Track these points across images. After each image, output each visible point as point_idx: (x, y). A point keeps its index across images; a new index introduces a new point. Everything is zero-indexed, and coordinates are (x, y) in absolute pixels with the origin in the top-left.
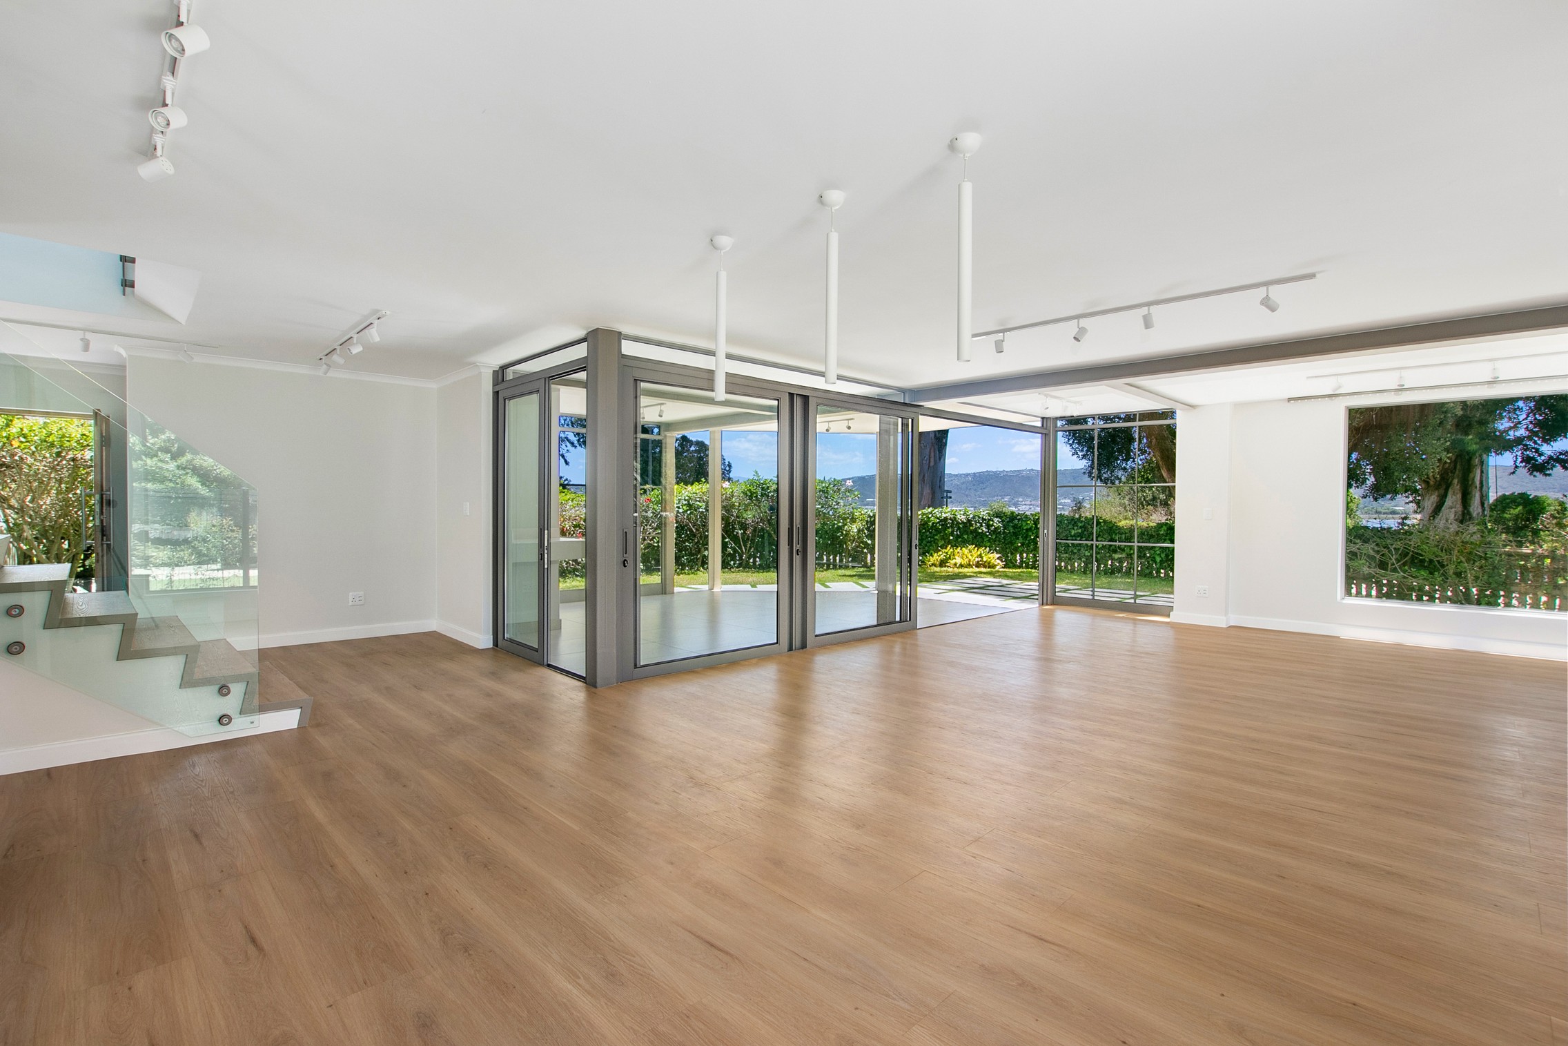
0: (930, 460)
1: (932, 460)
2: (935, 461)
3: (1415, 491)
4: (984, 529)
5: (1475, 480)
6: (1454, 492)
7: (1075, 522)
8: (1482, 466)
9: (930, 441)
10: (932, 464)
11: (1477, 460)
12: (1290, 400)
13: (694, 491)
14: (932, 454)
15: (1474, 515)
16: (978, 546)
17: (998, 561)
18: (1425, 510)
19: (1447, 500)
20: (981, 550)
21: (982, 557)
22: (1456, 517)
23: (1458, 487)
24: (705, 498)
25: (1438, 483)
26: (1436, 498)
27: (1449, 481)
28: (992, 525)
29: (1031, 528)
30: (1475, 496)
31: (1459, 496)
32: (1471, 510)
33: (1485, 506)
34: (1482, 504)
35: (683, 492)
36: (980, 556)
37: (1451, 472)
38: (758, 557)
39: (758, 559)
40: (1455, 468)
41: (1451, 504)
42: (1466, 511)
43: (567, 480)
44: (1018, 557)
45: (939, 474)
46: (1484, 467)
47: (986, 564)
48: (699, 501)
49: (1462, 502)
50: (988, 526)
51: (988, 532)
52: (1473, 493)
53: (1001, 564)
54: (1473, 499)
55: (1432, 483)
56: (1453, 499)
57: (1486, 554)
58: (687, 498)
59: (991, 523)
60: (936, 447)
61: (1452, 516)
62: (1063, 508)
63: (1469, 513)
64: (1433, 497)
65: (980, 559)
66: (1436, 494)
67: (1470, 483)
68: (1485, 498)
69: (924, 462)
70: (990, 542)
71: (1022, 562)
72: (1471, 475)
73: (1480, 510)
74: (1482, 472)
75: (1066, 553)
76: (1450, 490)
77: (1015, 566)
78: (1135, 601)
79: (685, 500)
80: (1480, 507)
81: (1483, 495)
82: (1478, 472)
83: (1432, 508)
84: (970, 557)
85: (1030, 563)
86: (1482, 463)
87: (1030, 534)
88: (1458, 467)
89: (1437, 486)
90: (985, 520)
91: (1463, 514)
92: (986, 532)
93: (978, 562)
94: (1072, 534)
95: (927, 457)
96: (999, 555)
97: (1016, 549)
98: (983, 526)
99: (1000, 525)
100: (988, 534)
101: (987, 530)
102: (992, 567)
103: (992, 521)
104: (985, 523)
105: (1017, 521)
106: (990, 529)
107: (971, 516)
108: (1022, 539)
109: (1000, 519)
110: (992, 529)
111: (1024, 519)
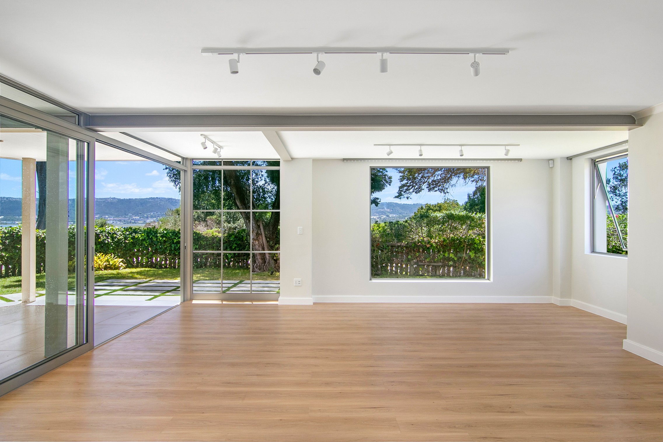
4: (110, 241)
7: (176, 234)
12: (344, 159)
16: (106, 253)
17: (121, 264)
20: (108, 256)
21: (109, 262)
28: (116, 237)
29: (145, 239)
36: (108, 261)
44: (135, 260)
47: (112, 266)
50: (113, 238)
51: (113, 242)
53: (124, 265)
62: (135, 222)
65: (107, 263)
70: (114, 250)
71: (138, 263)
75: (170, 255)
77: (133, 267)
84: (100, 262)
85: (144, 263)
87: (144, 243)
90: (110, 233)
92: (111, 243)
93: (106, 265)
94: (175, 242)
96: (121, 260)
97: (134, 254)
98: (108, 238)
99: (122, 237)
100: (112, 244)
101: (112, 241)
102: (118, 268)
103: (116, 234)
104: (110, 236)
105: (134, 234)
106: (114, 241)
107: (99, 231)
108: (138, 246)
109: (122, 233)
110: (116, 240)
111: (140, 232)
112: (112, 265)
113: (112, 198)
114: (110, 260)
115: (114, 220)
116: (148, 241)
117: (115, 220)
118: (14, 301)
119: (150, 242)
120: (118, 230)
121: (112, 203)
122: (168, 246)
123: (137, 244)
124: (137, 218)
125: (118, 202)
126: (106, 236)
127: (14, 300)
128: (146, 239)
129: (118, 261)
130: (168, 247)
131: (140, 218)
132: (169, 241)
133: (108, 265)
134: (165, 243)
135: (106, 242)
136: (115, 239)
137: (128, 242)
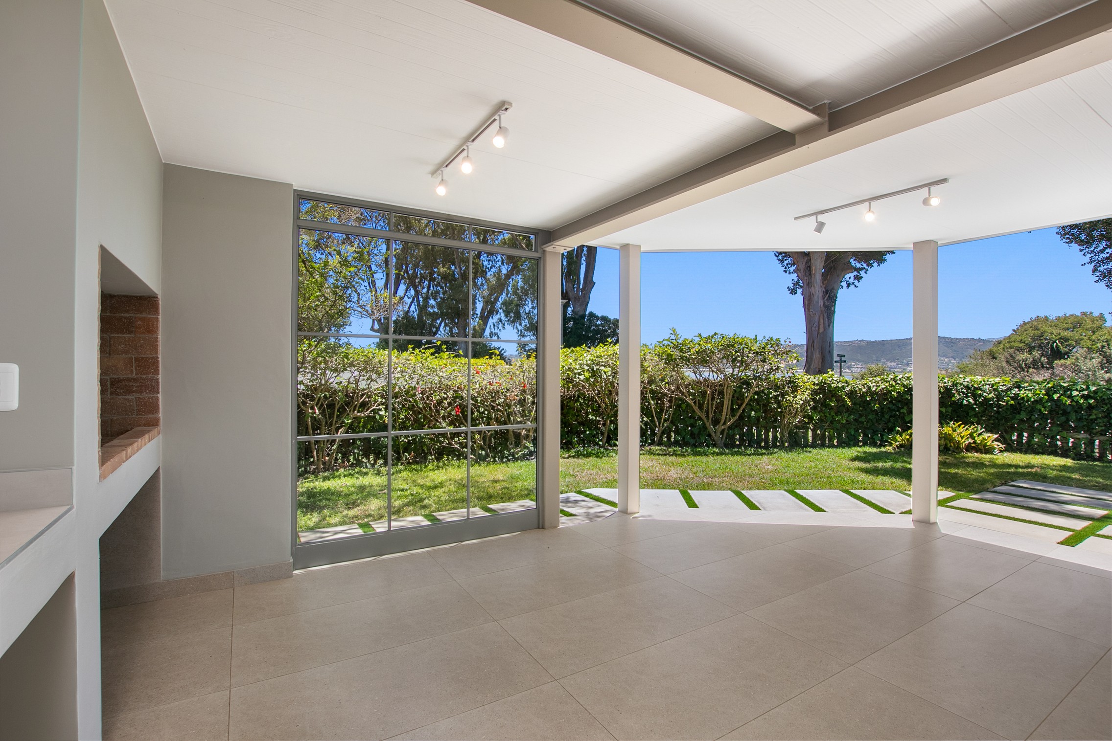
2: (824, 328)
4: (971, 401)
9: (820, 309)
10: (821, 330)
13: (598, 353)
14: (822, 322)
16: (964, 421)
17: (996, 443)
20: (971, 428)
21: (973, 438)
24: (611, 362)
28: (981, 395)
29: (1041, 400)
35: (585, 355)
36: (971, 436)
38: (673, 431)
39: (673, 434)
44: (1016, 438)
45: (828, 339)
47: (981, 447)
48: (605, 366)
50: (975, 396)
51: (975, 404)
53: (1000, 447)
58: (589, 362)
59: (980, 392)
60: (825, 315)
65: (972, 440)
69: (814, 329)
71: (1021, 443)
77: (1013, 450)
79: (587, 365)
85: (1036, 446)
90: (970, 388)
92: (973, 405)
93: (970, 443)
95: (816, 324)
96: (996, 436)
97: (1013, 427)
98: (969, 397)
99: (992, 395)
100: (975, 407)
101: (974, 402)
102: (989, 451)
103: (980, 389)
104: (971, 393)
106: (978, 401)
107: (950, 384)
108: (1025, 413)
109: (991, 387)
110: (980, 400)
111: (1029, 388)
112: (979, 444)
113: (860, 341)
114: (975, 435)
115: (862, 368)
117: (864, 368)
118: (894, 513)
120: (983, 383)
121: (859, 347)
122: (1101, 416)
123: (1023, 409)
124: (893, 364)
125: (867, 345)
126: (963, 392)
127: (892, 511)
128: (1045, 400)
129: (990, 438)
130: (1100, 418)
131: (897, 365)
132: (1104, 406)
133: (972, 443)
134: (1090, 410)
135: (965, 402)
136: (980, 398)
137: (1004, 404)
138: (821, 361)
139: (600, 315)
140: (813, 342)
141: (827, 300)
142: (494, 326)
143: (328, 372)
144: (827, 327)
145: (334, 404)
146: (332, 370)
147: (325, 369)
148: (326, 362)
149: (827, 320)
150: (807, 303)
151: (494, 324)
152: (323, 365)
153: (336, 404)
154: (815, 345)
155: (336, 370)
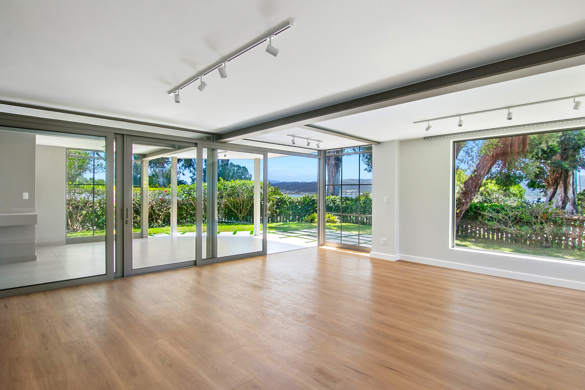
0: (332, 173)
1: (334, 173)
2: (335, 174)
3: (543, 187)
5: (570, 182)
6: (560, 187)
8: (573, 175)
9: (333, 165)
10: (334, 175)
11: (571, 172)
14: (334, 171)
15: (570, 197)
18: (548, 195)
19: (557, 191)
20: (330, 214)
22: (562, 199)
23: (562, 185)
25: (553, 183)
26: (553, 190)
27: (558, 182)
28: (336, 203)
30: (570, 189)
31: (563, 189)
32: (568, 195)
33: (575, 193)
34: (574, 193)
37: (559, 178)
40: (561, 177)
41: (559, 193)
42: (566, 196)
43: (185, 181)
44: (348, 218)
45: (337, 179)
46: (574, 176)
49: (564, 192)
52: (569, 188)
53: (339, 221)
54: (569, 190)
55: (550, 183)
56: (560, 190)
57: (556, 219)
61: (559, 198)
63: (567, 197)
64: (551, 189)
66: (553, 188)
67: (568, 183)
68: (575, 190)
69: (330, 174)
70: (334, 211)
72: (568, 180)
73: (572, 195)
74: (573, 178)
76: (559, 186)
78: (359, 245)
80: (572, 194)
81: (574, 189)
82: (572, 178)
83: (551, 195)
86: (573, 174)
88: (562, 176)
89: (553, 185)
90: (333, 200)
91: (565, 197)
95: (332, 172)
96: (338, 217)
99: (339, 203)
100: (334, 207)
101: (333, 205)
102: (335, 222)
103: (336, 201)
104: (333, 202)
105: (347, 201)
109: (340, 200)
110: (336, 205)
111: (351, 200)
112: (331, 220)
114: (330, 217)
116: (355, 206)
119: (357, 207)
120: (338, 198)
126: (330, 202)
128: (354, 205)
129: (336, 218)
133: (329, 220)
137: (343, 206)
138: (333, 189)
139: (235, 164)
140: (330, 180)
141: (337, 161)
142: (180, 168)
143: (76, 194)
144: (336, 173)
145: (79, 207)
146: (77, 193)
147: (74, 193)
148: (75, 190)
149: (336, 170)
150: (328, 162)
151: (180, 167)
152: (73, 191)
153: (79, 206)
154: (331, 182)
155: (79, 193)
